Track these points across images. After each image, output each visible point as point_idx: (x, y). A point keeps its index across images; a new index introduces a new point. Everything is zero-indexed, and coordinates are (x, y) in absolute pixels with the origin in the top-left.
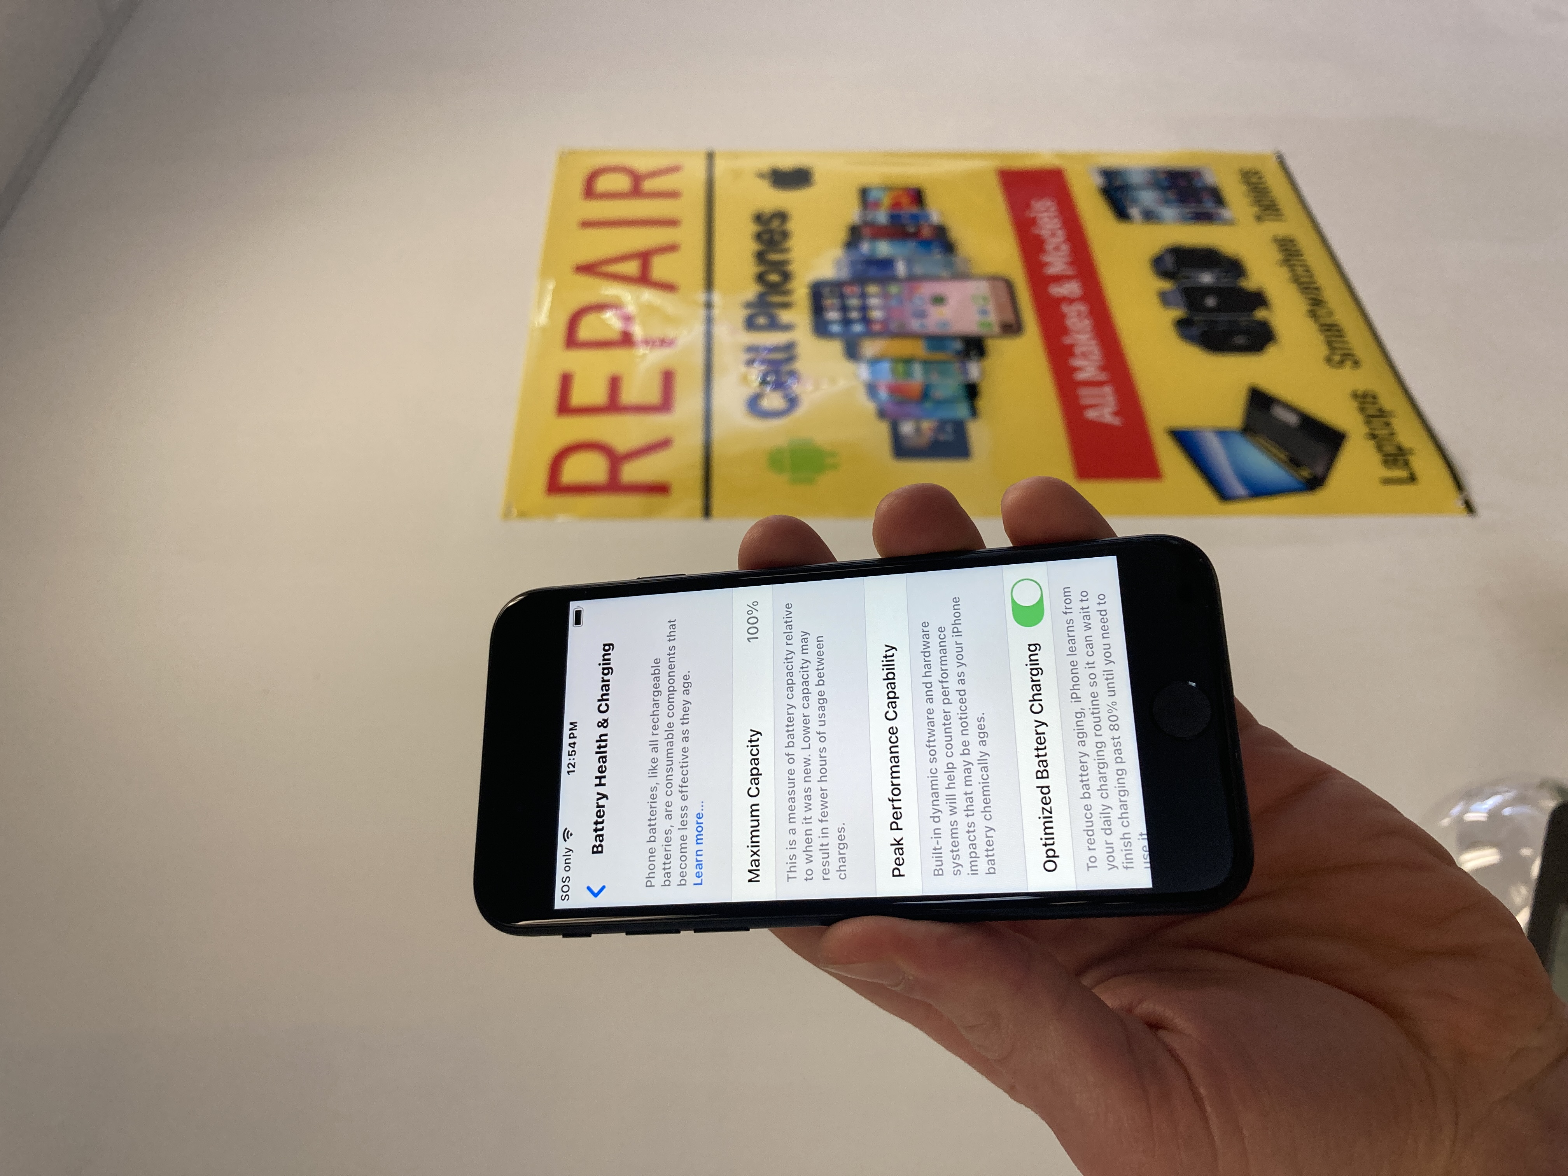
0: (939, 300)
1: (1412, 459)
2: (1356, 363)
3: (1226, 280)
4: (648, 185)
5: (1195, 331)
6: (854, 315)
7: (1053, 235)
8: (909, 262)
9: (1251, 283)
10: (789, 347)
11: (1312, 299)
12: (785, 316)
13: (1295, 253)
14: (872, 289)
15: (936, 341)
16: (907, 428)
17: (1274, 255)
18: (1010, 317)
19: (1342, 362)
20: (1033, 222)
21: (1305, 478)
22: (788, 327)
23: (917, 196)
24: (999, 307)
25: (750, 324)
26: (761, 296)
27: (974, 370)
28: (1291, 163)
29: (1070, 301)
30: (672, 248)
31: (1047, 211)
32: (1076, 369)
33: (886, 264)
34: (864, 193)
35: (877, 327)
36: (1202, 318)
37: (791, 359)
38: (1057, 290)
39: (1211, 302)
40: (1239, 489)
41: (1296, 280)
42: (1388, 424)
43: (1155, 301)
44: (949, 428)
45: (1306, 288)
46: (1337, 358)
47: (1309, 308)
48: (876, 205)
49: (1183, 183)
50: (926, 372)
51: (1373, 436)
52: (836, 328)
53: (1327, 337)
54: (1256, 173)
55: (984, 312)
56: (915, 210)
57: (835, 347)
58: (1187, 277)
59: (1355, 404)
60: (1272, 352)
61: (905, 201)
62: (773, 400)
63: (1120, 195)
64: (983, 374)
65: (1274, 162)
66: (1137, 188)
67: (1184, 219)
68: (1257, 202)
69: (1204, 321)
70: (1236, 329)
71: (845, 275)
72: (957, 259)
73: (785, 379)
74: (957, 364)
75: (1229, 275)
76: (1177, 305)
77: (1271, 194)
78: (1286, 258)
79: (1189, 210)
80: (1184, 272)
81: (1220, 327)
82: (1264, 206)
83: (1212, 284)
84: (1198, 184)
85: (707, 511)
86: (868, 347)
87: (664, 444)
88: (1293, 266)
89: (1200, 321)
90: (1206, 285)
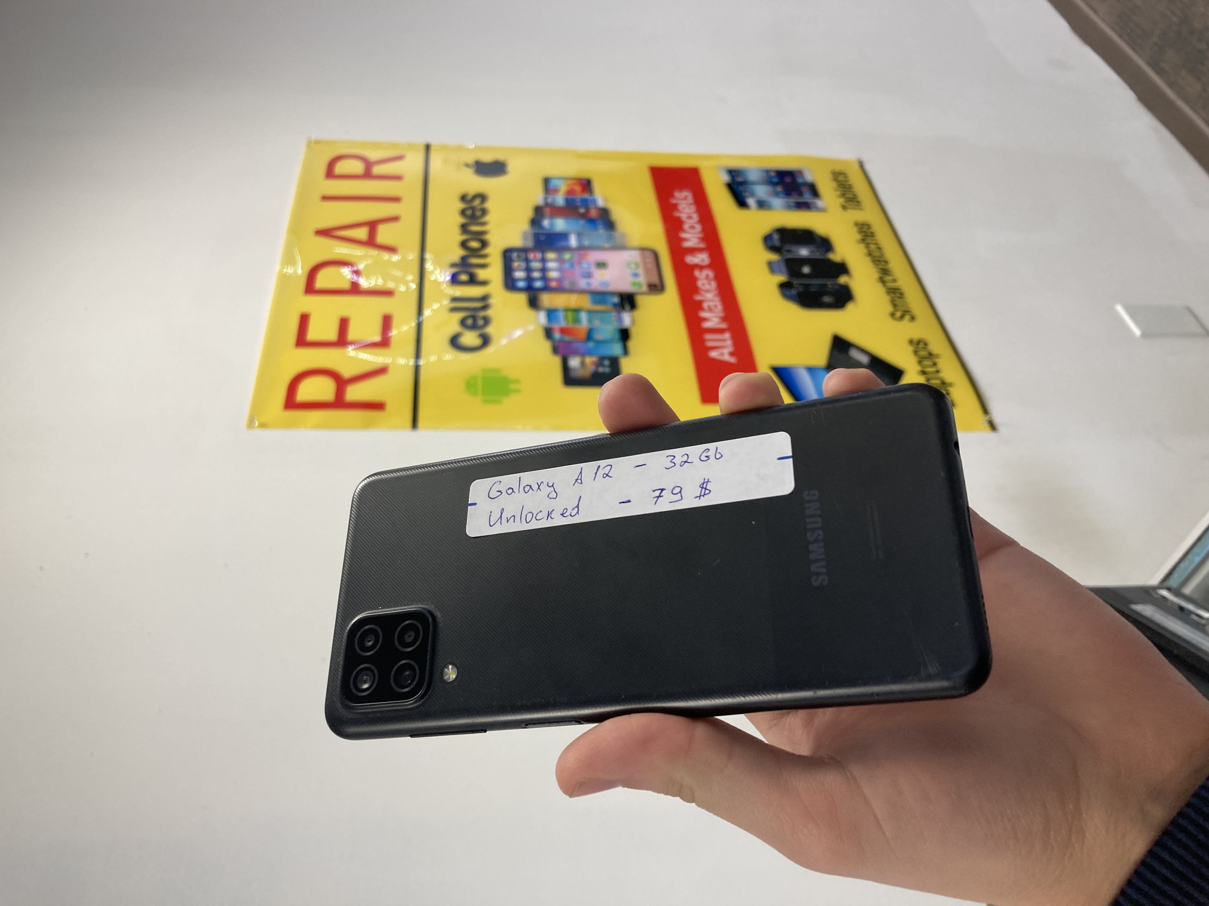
0: (601, 265)
1: (951, 389)
2: (913, 318)
3: (818, 253)
4: (377, 170)
5: (794, 292)
6: (536, 275)
7: (690, 217)
8: (579, 235)
9: (836, 257)
10: (484, 298)
11: (883, 269)
12: (482, 274)
13: (869, 234)
14: (551, 255)
15: (599, 296)
16: (574, 362)
17: (855, 235)
18: (655, 280)
19: (902, 317)
20: (675, 207)
22: (484, 283)
23: (586, 185)
24: (647, 271)
25: (454, 280)
26: (464, 259)
27: (627, 319)
28: (869, 167)
29: (701, 268)
30: (394, 219)
31: (685, 198)
32: (705, 319)
33: (564, 236)
34: (547, 181)
35: (553, 284)
36: (799, 282)
37: (485, 307)
38: (691, 260)
39: (806, 270)
41: (870, 254)
42: (935, 364)
43: (765, 269)
44: (607, 363)
45: (878, 261)
46: (898, 314)
47: (880, 275)
48: (556, 191)
49: (788, 180)
50: (590, 321)
51: (924, 373)
52: (521, 284)
53: (891, 298)
54: (843, 174)
55: (636, 275)
56: (586, 196)
57: (521, 298)
58: (789, 251)
59: (911, 349)
60: (850, 309)
61: (578, 188)
62: (470, 338)
63: (741, 188)
64: (633, 322)
65: (856, 166)
66: (754, 183)
67: (789, 207)
68: (843, 195)
69: (801, 284)
70: (823, 291)
71: (530, 244)
72: (616, 234)
73: (481, 322)
74: (614, 314)
75: (821, 250)
76: (781, 272)
77: (854, 190)
78: (863, 238)
79: (792, 200)
80: (787, 247)
81: (813, 289)
82: (848, 198)
83: (808, 256)
84: (800, 180)
85: (415, 424)
86: (546, 299)
87: (381, 371)
88: (868, 244)
89: (796, 284)
90: (803, 257)
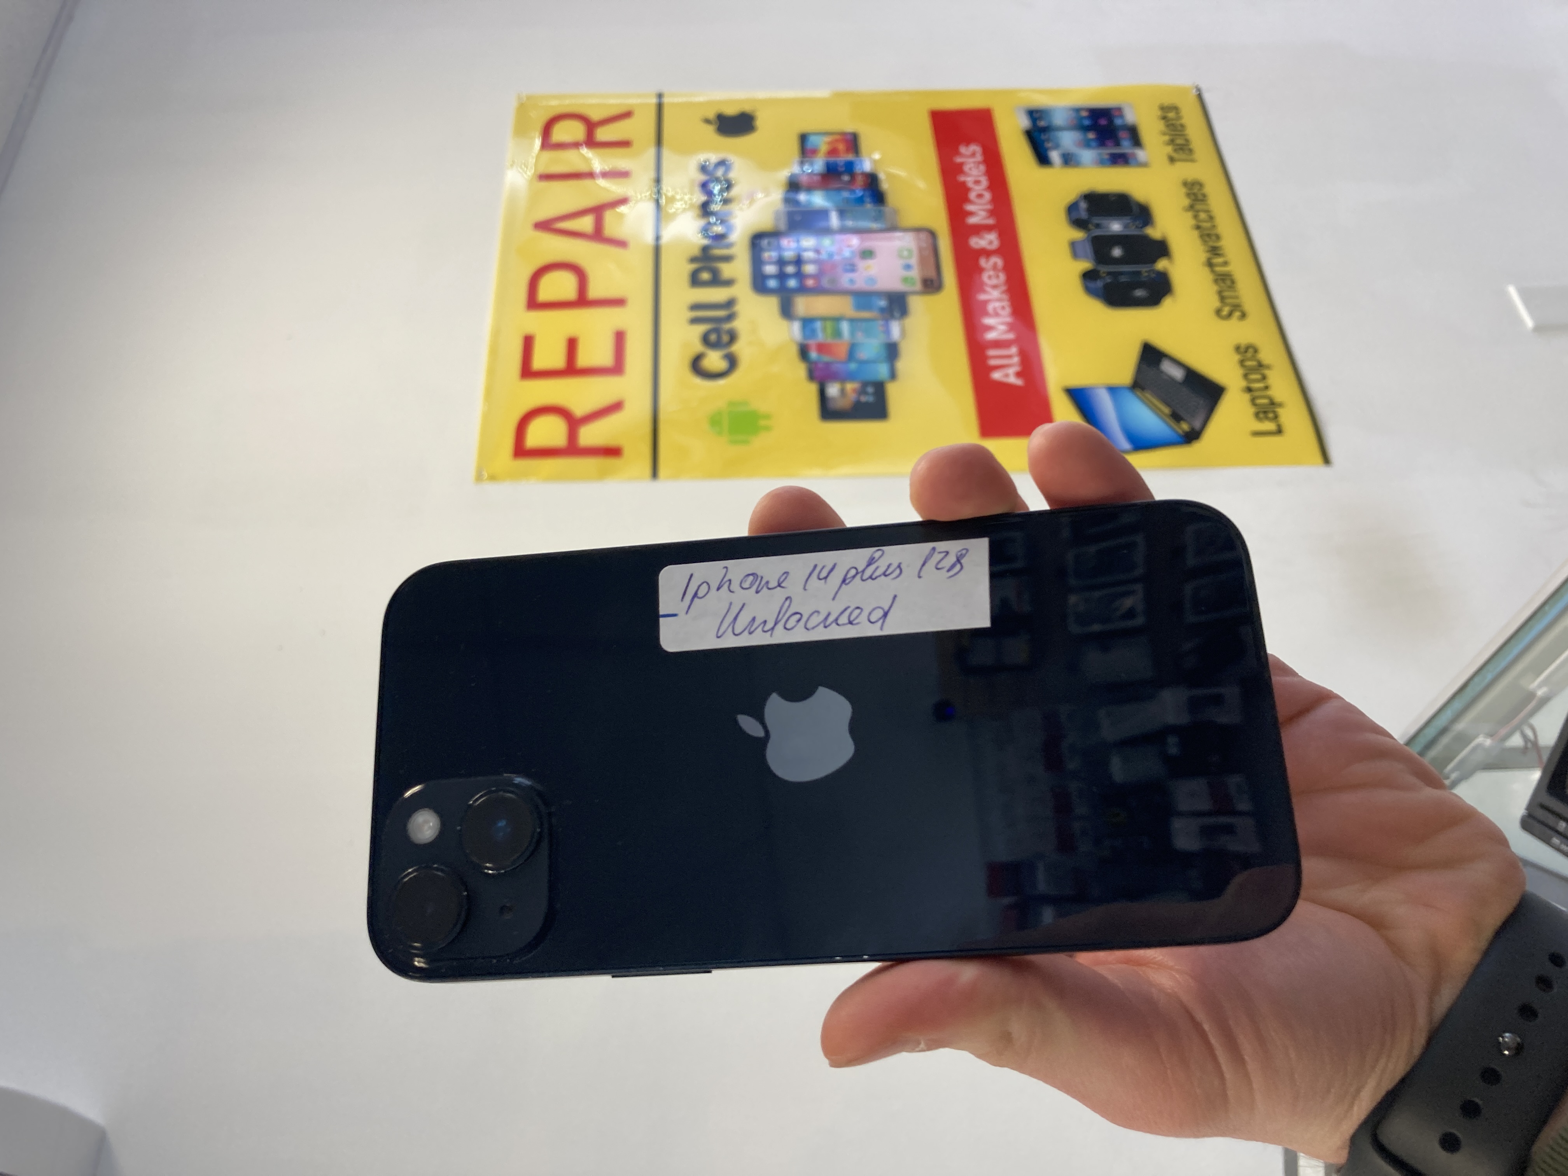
0: (867, 254)
1: (1280, 411)
2: (1243, 316)
3: (1134, 228)
4: (602, 133)
5: (1099, 284)
6: (790, 269)
7: (977, 182)
8: (842, 213)
9: (1154, 233)
10: (730, 304)
11: (1212, 247)
12: (726, 270)
13: (1201, 197)
14: (807, 239)
15: (863, 298)
16: (833, 390)
17: (1181, 200)
18: (932, 274)
19: (1230, 315)
20: (959, 169)
21: (1183, 431)
22: (729, 283)
23: (852, 142)
24: (922, 261)
25: (695, 281)
26: (706, 249)
27: (895, 329)
28: (1208, 96)
29: (987, 253)
30: (622, 202)
31: (973, 155)
32: (986, 328)
33: (821, 214)
34: (803, 138)
35: (810, 283)
36: (1106, 270)
37: (731, 317)
38: (978, 242)
39: (1117, 252)
40: (1124, 442)
41: (1198, 227)
42: (1264, 378)
43: (1066, 251)
44: (870, 390)
46: (1226, 310)
47: (1208, 255)
48: (814, 152)
49: (1103, 122)
50: (852, 333)
51: (1249, 390)
52: (772, 283)
53: (1219, 287)
54: (1175, 109)
55: (908, 267)
56: (850, 157)
57: (772, 303)
58: (1098, 226)
59: (1237, 358)
60: (1167, 305)
61: (841, 147)
62: (714, 360)
63: (1043, 137)
64: (903, 333)
65: (1192, 94)
66: (1059, 129)
67: (1102, 163)
68: (1172, 142)
69: (1109, 273)
70: (1135, 281)
71: (783, 226)
72: (886, 210)
73: (725, 338)
74: (881, 322)
75: (1137, 222)
76: (1086, 257)
77: (1187, 132)
78: (1191, 203)
79: (1106, 152)
80: (1096, 220)
81: (1123, 279)
82: (1178, 145)
83: (1121, 231)
84: (1118, 122)
85: (655, 472)
86: (803, 305)
87: (616, 407)
88: (1198, 211)
89: (1104, 273)
90: (1115, 234)
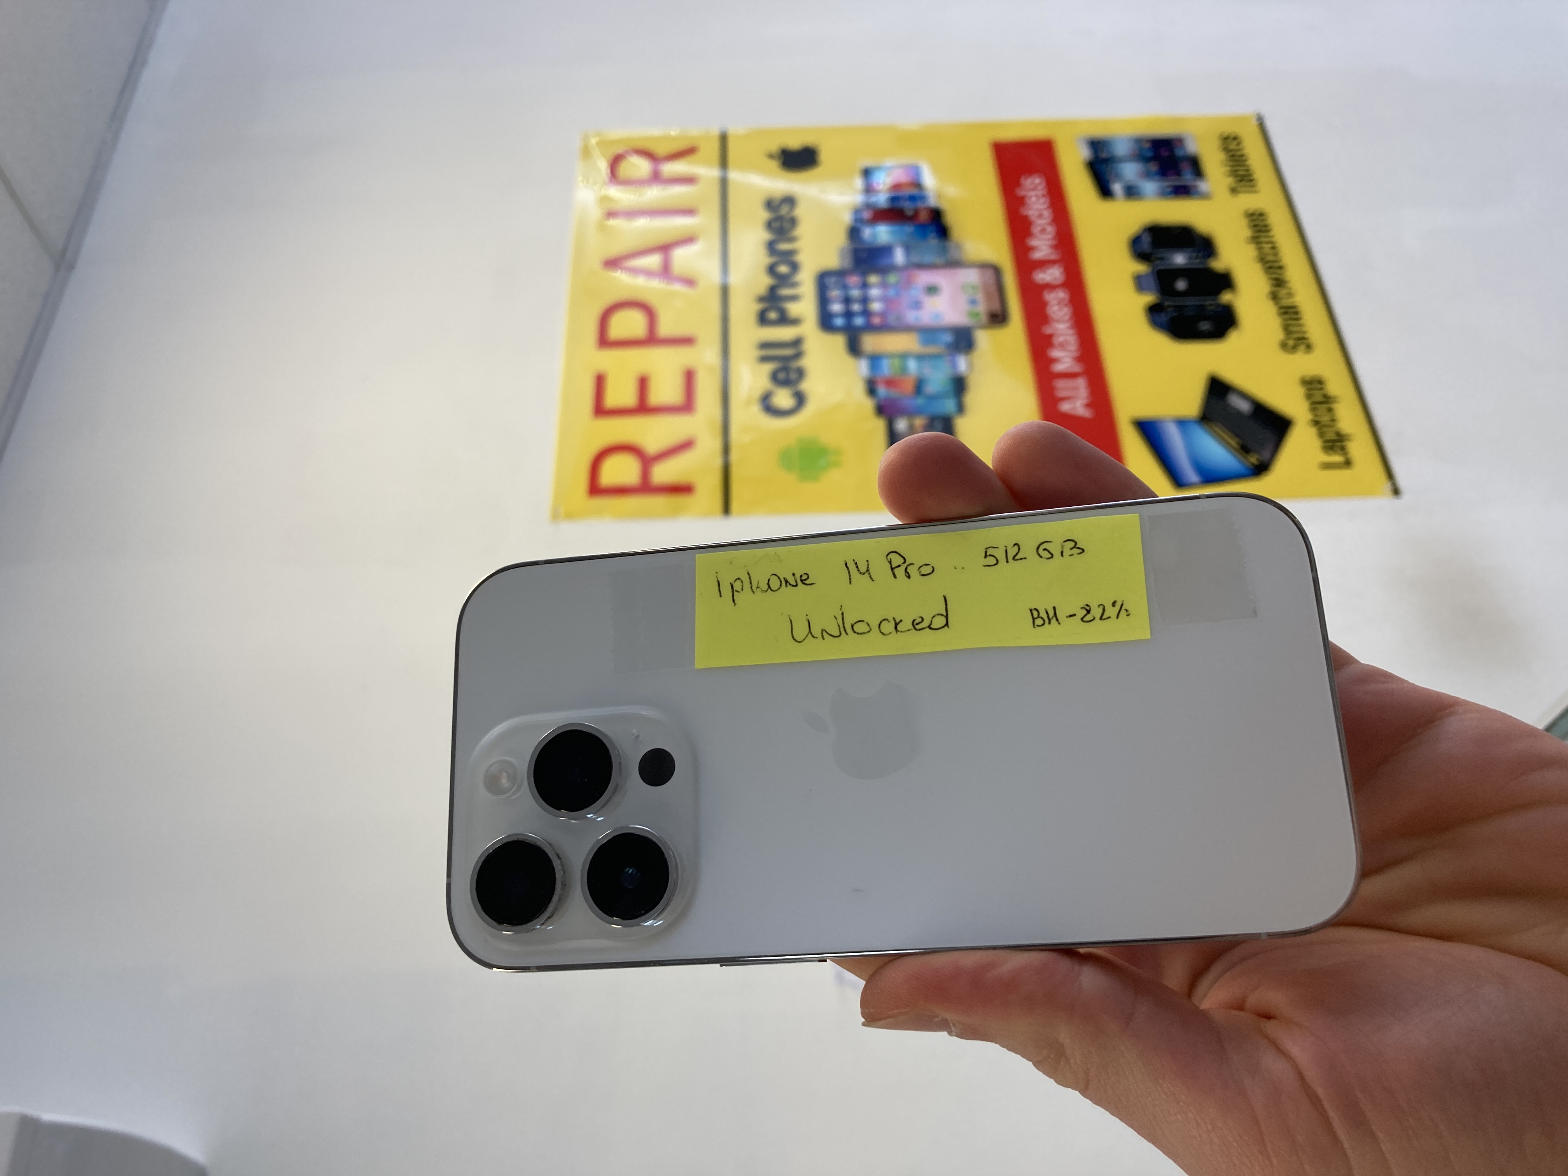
0: (932, 290)
1: (1348, 444)
2: (1309, 347)
3: (1198, 261)
4: (667, 169)
5: (1164, 318)
6: (856, 307)
7: (1040, 216)
8: (908, 249)
9: (1218, 265)
10: (797, 343)
11: (1276, 279)
12: (794, 309)
13: (1264, 229)
14: (873, 279)
15: (928, 333)
16: (901, 425)
17: (1245, 231)
18: (996, 307)
19: (1294, 349)
20: (1022, 201)
21: (1253, 464)
22: (796, 322)
24: (988, 296)
25: (763, 319)
26: (773, 289)
27: (962, 364)
28: (1270, 125)
29: (1050, 287)
30: (688, 240)
31: (1034, 189)
32: (1054, 360)
33: (886, 251)
34: (866, 173)
35: (876, 321)
36: (1172, 304)
37: (799, 355)
38: (1041, 277)
39: (1181, 285)
40: (1192, 476)
41: (1261, 258)
42: (1330, 410)
43: (1130, 285)
45: (1271, 268)
46: (1291, 343)
47: (1271, 289)
48: (878, 186)
49: (1165, 153)
50: (919, 369)
51: (1316, 423)
52: (839, 322)
53: (1285, 320)
54: (1235, 138)
55: (973, 302)
56: (915, 191)
57: (839, 341)
58: (1162, 259)
59: (1303, 391)
60: (1234, 338)
62: (783, 399)
63: (1105, 169)
64: (970, 367)
65: (1254, 123)
66: (1121, 160)
67: (1164, 194)
68: (1234, 173)
69: (1174, 306)
70: (1201, 314)
71: (847, 263)
72: (951, 245)
73: (793, 376)
74: (947, 358)
75: (1200, 255)
76: (1150, 291)
77: (1248, 163)
78: (1256, 235)
79: (1168, 183)
80: (1159, 253)
81: (1188, 312)
82: (1239, 176)
83: (1184, 264)
84: (1179, 153)
85: (726, 509)
86: (871, 342)
87: (686, 445)
88: (1261, 243)
89: (1170, 306)
90: (1178, 267)
